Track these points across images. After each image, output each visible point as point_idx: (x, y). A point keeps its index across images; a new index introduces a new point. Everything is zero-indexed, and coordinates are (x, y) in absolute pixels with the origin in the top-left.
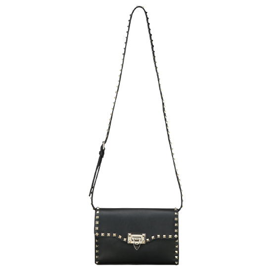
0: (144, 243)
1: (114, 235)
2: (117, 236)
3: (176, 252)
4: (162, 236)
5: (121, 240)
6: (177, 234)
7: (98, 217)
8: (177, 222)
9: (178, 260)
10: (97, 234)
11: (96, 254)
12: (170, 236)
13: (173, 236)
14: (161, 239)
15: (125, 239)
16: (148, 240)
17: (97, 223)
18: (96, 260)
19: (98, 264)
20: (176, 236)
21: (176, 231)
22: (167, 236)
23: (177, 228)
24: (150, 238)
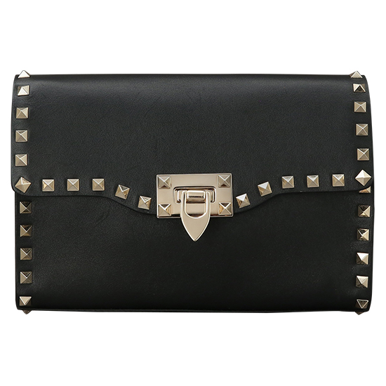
0: (226, 211)
1: (98, 184)
2: (111, 187)
3: (363, 256)
4: (301, 181)
5: (128, 206)
6: (369, 166)
7: (24, 112)
8: (366, 117)
9: (367, 293)
10: (24, 184)
11: (20, 266)
12: (339, 179)
13: (351, 178)
14: (301, 192)
15: (144, 202)
16: (242, 198)
17: (23, 135)
18: (21, 290)
19: (27, 309)
20: (362, 176)
21: (361, 154)
22: (326, 180)
23: (367, 142)
24: (254, 193)
